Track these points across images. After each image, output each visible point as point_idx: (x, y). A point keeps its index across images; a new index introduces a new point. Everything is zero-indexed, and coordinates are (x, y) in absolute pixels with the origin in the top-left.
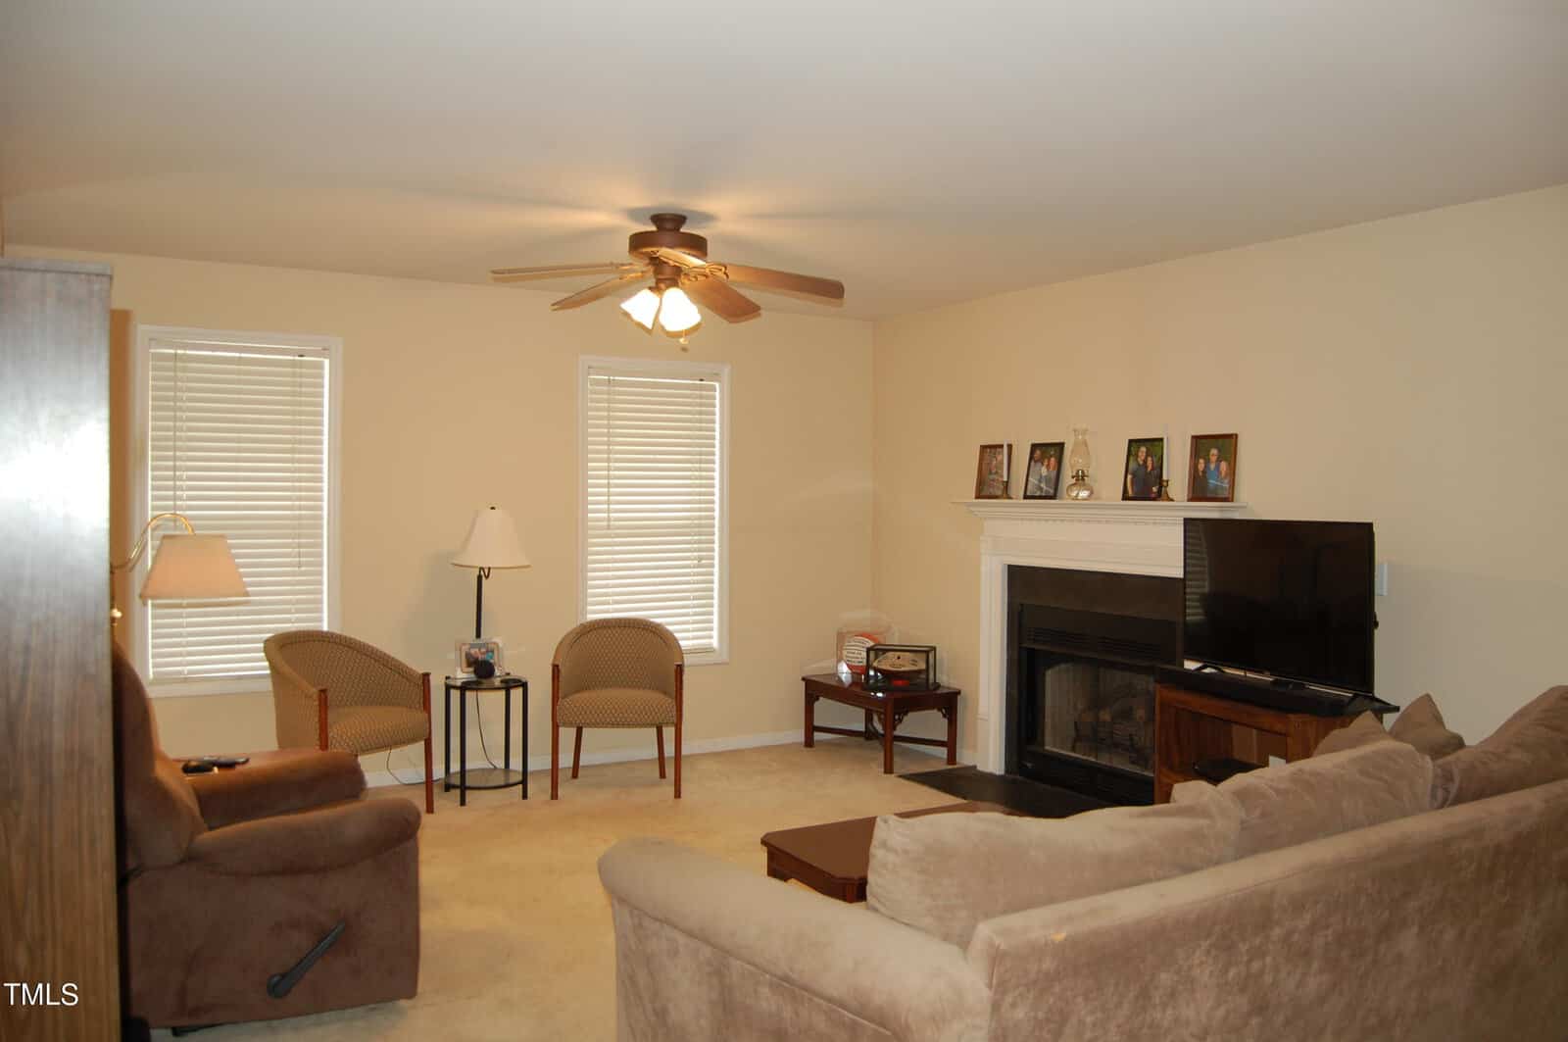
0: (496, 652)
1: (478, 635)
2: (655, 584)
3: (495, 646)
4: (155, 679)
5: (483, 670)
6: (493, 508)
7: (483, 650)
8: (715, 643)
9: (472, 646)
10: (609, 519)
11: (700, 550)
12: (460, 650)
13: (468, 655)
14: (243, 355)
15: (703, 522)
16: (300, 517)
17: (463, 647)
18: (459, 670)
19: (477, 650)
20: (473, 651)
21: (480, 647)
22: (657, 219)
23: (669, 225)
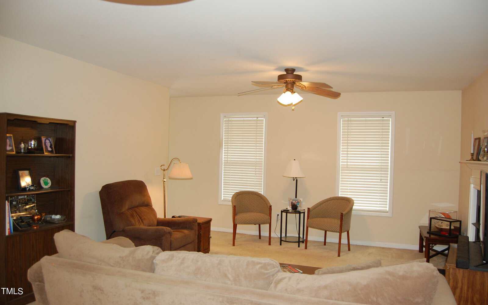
0: (300, 203)
1: (296, 197)
2: (364, 187)
3: (300, 201)
4: (223, 200)
5: (295, 207)
6: (295, 160)
7: (296, 202)
8: (387, 209)
9: (293, 200)
10: (347, 165)
11: (381, 177)
12: (290, 201)
13: (292, 203)
14: (244, 119)
15: (382, 167)
16: (256, 161)
17: (291, 200)
18: (289, 206)
19: (295, 201)
20: (293, 202)
21: (296, 201)
22: (286, 70)
23: (290, 72)
